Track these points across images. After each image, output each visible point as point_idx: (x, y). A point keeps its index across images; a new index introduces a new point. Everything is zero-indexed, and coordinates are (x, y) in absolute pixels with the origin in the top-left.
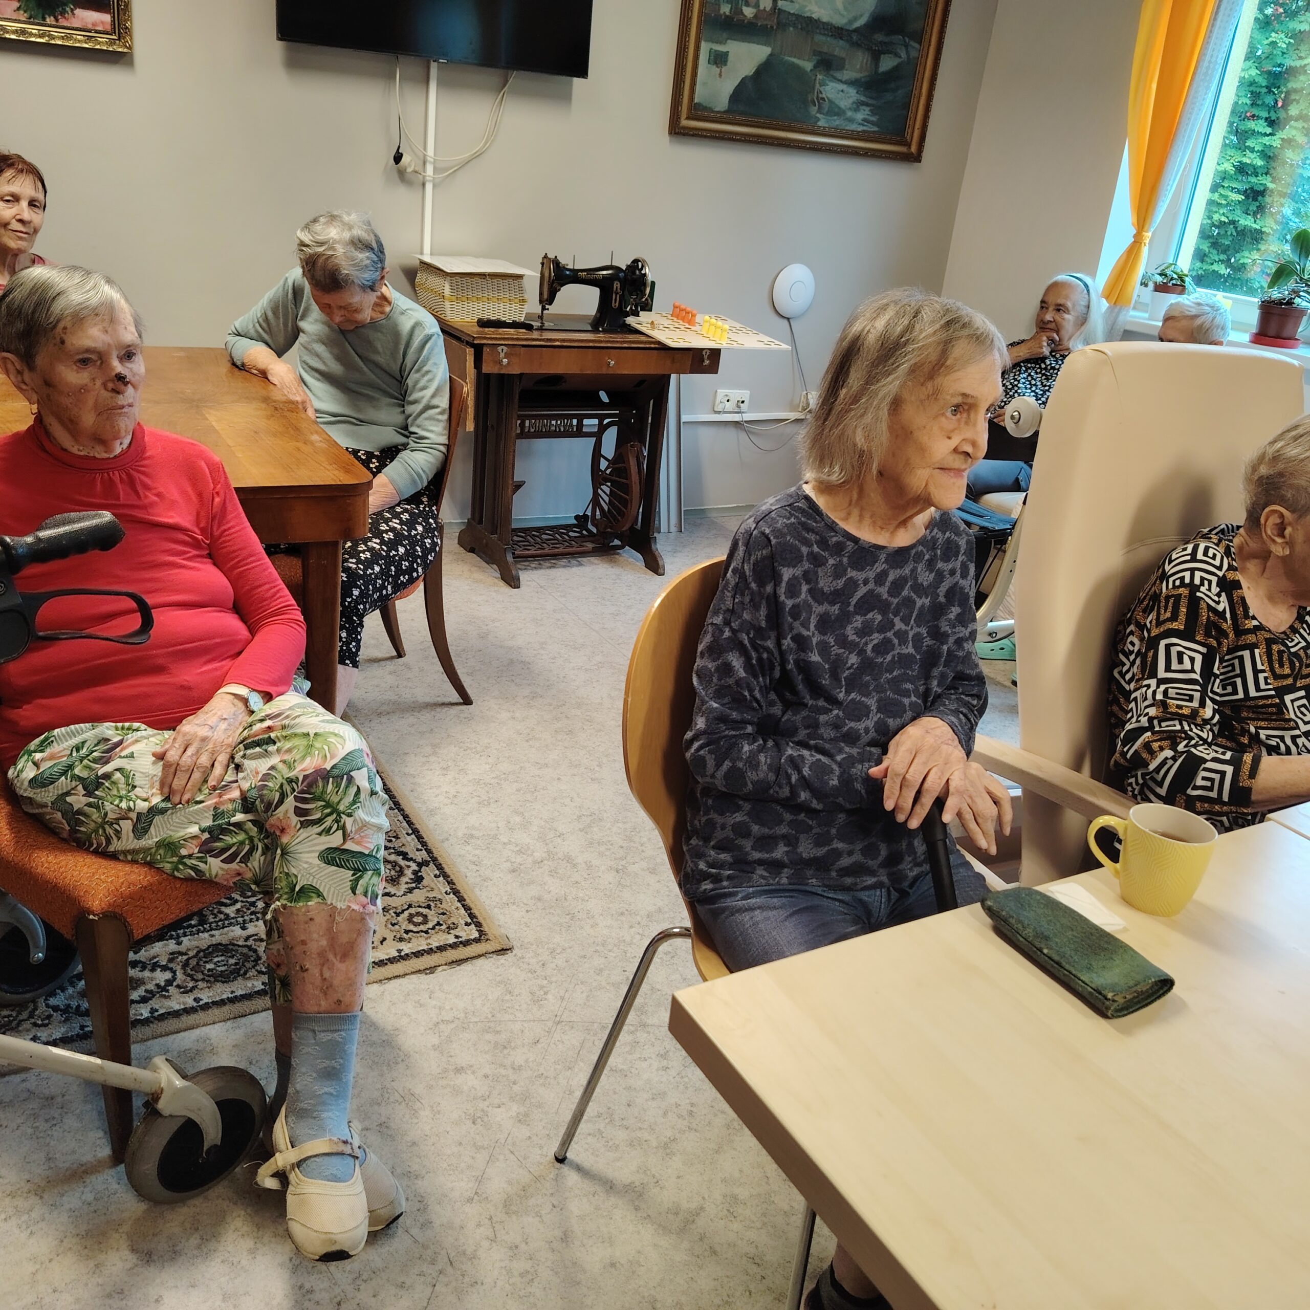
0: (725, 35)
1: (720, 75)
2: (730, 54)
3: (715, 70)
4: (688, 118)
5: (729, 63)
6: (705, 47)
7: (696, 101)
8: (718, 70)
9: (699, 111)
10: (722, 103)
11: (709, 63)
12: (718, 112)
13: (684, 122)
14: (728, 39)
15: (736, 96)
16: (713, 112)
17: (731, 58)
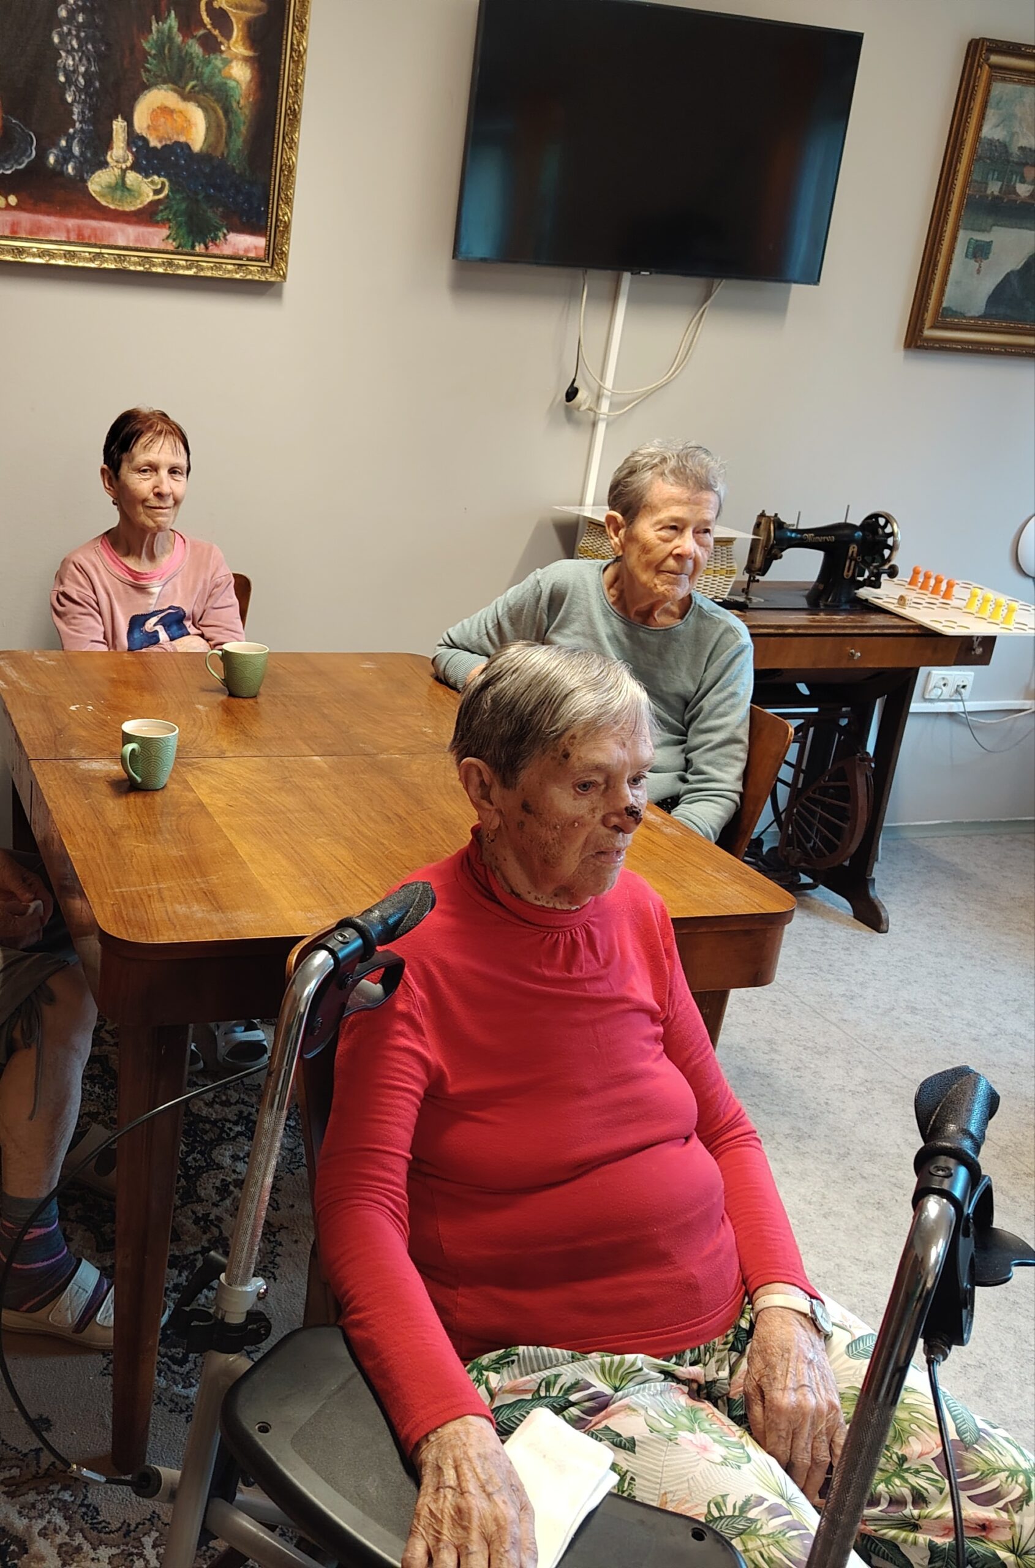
0: (990, 221)
1: (979, 272)
2: (994, 244)
3: (973, 264)
4: (933, 327)
5: (991, 255)
6: (963, 236)
7: (944, 305)
8: (977, 264)
9: (947, 318)
10: (977, 305)
11: (967, 256)
12: (972, 318)
13: (928, 333)
14: (994, 225)
15: (997, 297)
16: (965, 317)
17: (994, 248)
